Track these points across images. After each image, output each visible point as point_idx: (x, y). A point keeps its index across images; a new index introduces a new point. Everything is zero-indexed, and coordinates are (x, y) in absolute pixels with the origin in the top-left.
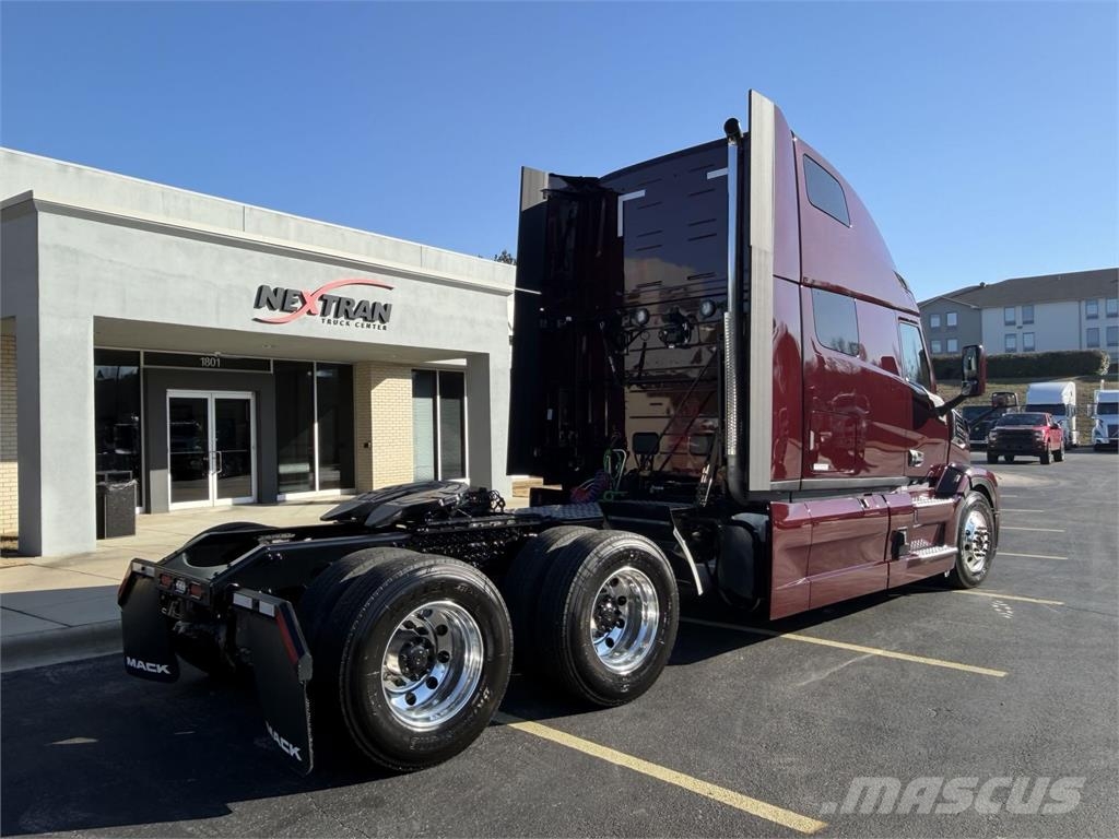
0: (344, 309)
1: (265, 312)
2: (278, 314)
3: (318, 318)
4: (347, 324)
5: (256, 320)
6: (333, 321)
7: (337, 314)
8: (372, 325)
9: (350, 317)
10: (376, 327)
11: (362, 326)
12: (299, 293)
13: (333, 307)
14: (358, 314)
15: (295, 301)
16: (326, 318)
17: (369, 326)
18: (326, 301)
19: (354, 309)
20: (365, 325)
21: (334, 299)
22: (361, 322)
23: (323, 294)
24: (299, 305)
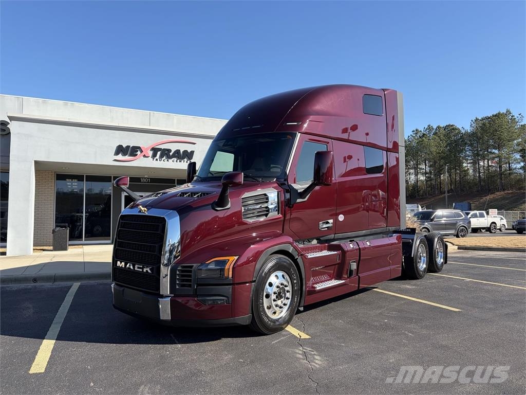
4: (168, 161)
5: (115, 160)
6: (158, 160)
7: (161, 157)
8: (182, 161)
9: (169, 157)
10: (185, 162)
11: (177, 161)
12: (139, 148)
13: (159, 153)
14: (173, 156)
15: (137, 151)
16: (155, 158)
17: (180, 161)
18: (155, 150)
19: (171, 154)
20: (178, 161)
21: (160, 149)
22: (175, 159)
23: (153, 148)
24: (139, 153)
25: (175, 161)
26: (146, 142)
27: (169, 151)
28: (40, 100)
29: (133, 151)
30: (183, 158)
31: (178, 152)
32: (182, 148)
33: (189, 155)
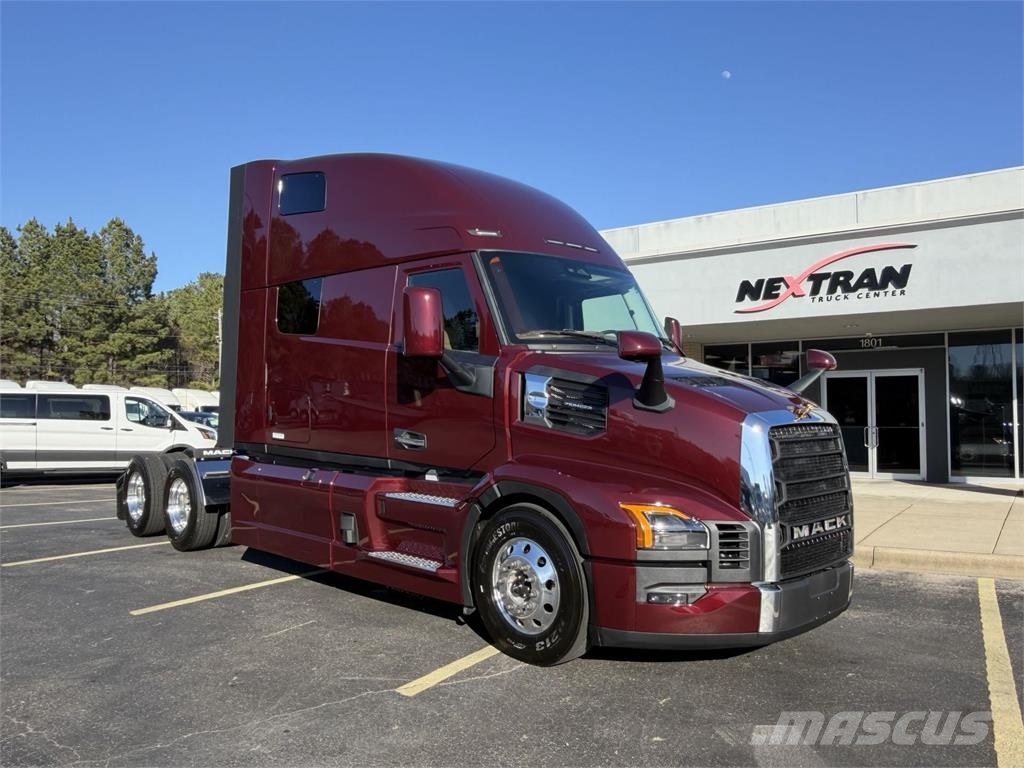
0: (841, 282)
1: (748, 303)
2: (761, 303)
3: (808, 298)
4: (846, 297)
5: (738, 312)
6: (825, 299)
7: (832, 290)
8: (882, 293)
9: (847, 289)
10: (889, 294)
11: (868, 296)
12: (781, 280)
13: (826, 284)
14: (860, 285)
15: (778, 288)
16: (818, 297)
17: (877, 294)
18: (816, 279)
19: (853, 282)
20: (872, 293)
21: (826, 276)
22: (865, 291)
23: (812, 275)
24: (783, 290)
25: (864, 295)
26: (793, 265)
27: (849, 275)
28: (661, 224)
29: (769, 289)
30: (884, 286)
31: (869, 274)
32: (879, 263)
33: (898, 278)
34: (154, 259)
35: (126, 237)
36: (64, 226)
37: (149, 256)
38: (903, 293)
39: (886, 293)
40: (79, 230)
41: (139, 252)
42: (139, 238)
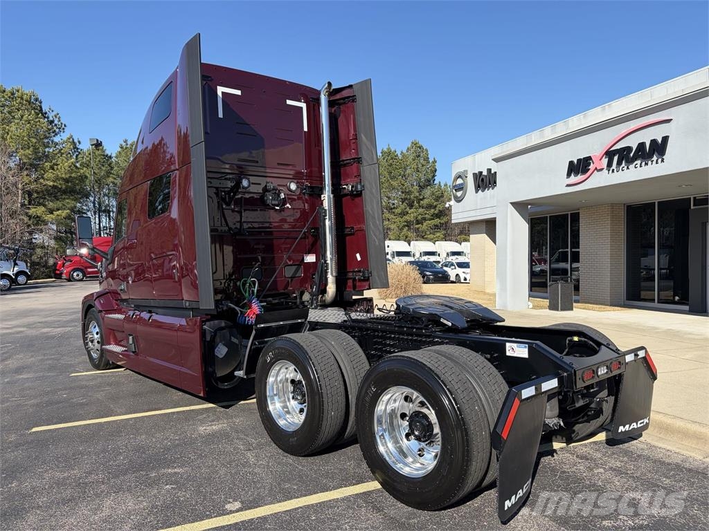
0: (625, 156)
1: (573, 178)
3: (605, 171)
5: (568, 185)
6: (615, 171)
7: (619, 163)
8: (650, 162)
9: (630, 161)
10: (654, 162)
11: (641, 166)
12: (590, 158)
13: (616, 158)
14: (636, 157)
15: (589, 165)
16: (611, 169)
17: (646, 164)
18: (611, 155)
19: (632, 154)
20: (643, 164)
21: (617, 152)
22: (639, 162)
23: (608, 152)
24: (591, 166)
25: (638, 166)
29: (585, 165)
30: (651, 156)
31: (641, 146)
32: (646, 137)
33: (659, 148)
34: (435, 162)
35: (418, 151)
36: (385, 150)
37: (431, 160)
38: (663, 161)
39: (652, 161)
40: (392, 150)
41: (427, 159)
42: (427, 150)
